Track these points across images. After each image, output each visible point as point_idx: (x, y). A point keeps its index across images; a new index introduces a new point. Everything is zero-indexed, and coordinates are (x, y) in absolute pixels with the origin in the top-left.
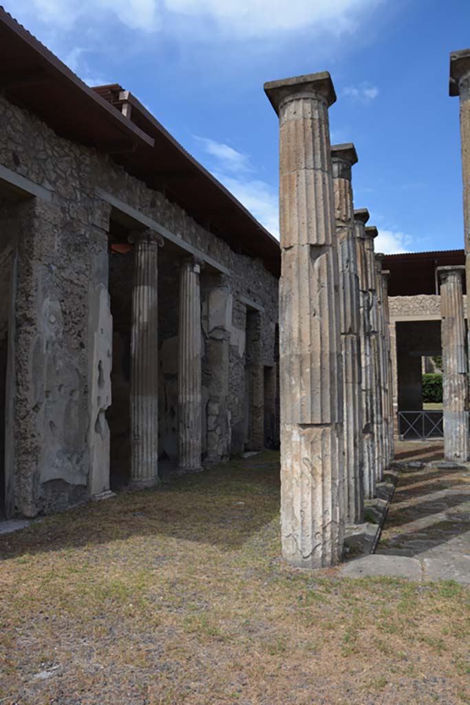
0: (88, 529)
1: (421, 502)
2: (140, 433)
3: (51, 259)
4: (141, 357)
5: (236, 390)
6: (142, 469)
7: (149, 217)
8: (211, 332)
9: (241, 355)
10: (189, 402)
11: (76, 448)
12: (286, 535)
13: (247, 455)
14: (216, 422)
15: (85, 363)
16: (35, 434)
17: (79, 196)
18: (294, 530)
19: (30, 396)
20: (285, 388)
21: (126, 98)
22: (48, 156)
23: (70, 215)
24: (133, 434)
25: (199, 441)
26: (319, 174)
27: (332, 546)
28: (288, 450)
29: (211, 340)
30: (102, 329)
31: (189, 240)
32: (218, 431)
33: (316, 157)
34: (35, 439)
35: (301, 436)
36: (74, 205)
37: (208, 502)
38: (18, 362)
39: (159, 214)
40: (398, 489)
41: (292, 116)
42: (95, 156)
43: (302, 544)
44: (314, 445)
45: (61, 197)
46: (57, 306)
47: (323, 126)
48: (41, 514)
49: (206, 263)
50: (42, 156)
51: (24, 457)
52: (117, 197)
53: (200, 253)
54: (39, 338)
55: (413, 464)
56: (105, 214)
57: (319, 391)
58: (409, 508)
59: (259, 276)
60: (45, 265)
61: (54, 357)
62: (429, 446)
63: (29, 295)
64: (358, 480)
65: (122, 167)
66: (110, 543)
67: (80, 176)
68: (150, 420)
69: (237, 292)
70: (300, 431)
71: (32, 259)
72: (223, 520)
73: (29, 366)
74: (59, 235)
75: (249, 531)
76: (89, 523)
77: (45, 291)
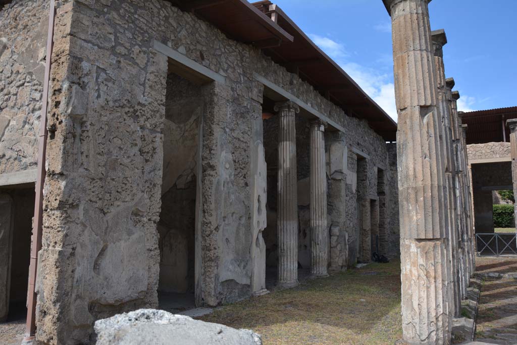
0: (255, 316)
1: (504, 304)
2: (285, 248)
3: (225, 124)
4: (285, 193)
5: (351, 217)
6: (287, 274)
7: (289, 92)
8: (332, 174)
9: (354, 191)
10: (319, 226)
11: (243, 258)
12: (406, 322)
13: (359, 266)
14: (337, 240)
15: (248, 197)
16: (217, 247)
17: (242, 79)
18: (413, 319)
19: (213, 220)
20: (404, 212)
21: (274, 9)
22: (222, 53)
23: (237, 93)
24: (280, 249)
25: (326, 255)
26: (424, 54)
27: (444, 333)
28: (407, 258)
29: (333, 180)
30: (260, 173)
31: (316, 108)
32: (339, 247)
33: (421, 41)
34: (216, 251)
35: (417, 248)
36: (240, 85)
37: (338, 299)
38: (204, 196)
39: (295, 90)
40: (483, 294)
41: (401, 13)
42: (252, 51)
43: (420, 330)
44: (428, 255)
45: (231, 80)
46: (230, 157)
47: (425, 18)
48: (220, 304)
49: (329, 124)
50: (218, 53)
51: (209, 263)
52: (267, 79)
53: (323, 116)
54: (219, 179)
55: (492, 275)
56: (260, 92)
57: (431, 214)
58: (496, 308)
59: (365, 132)
60: (222, 128)
61: (229, 192)
62: (503, 261)
63: (212, 150)
64: (456, 284)
65: (270, 57)
66: (273, 326)
67: (243, 65)
68: (292, 239)
69: (350, 145)
70: (416, 244)
71: (213, 124)
72: (351, 312)
73: (213, 199)
74: (230, 107)
75: (373, 320)
76: (256, 312)
77: (222, 146)
